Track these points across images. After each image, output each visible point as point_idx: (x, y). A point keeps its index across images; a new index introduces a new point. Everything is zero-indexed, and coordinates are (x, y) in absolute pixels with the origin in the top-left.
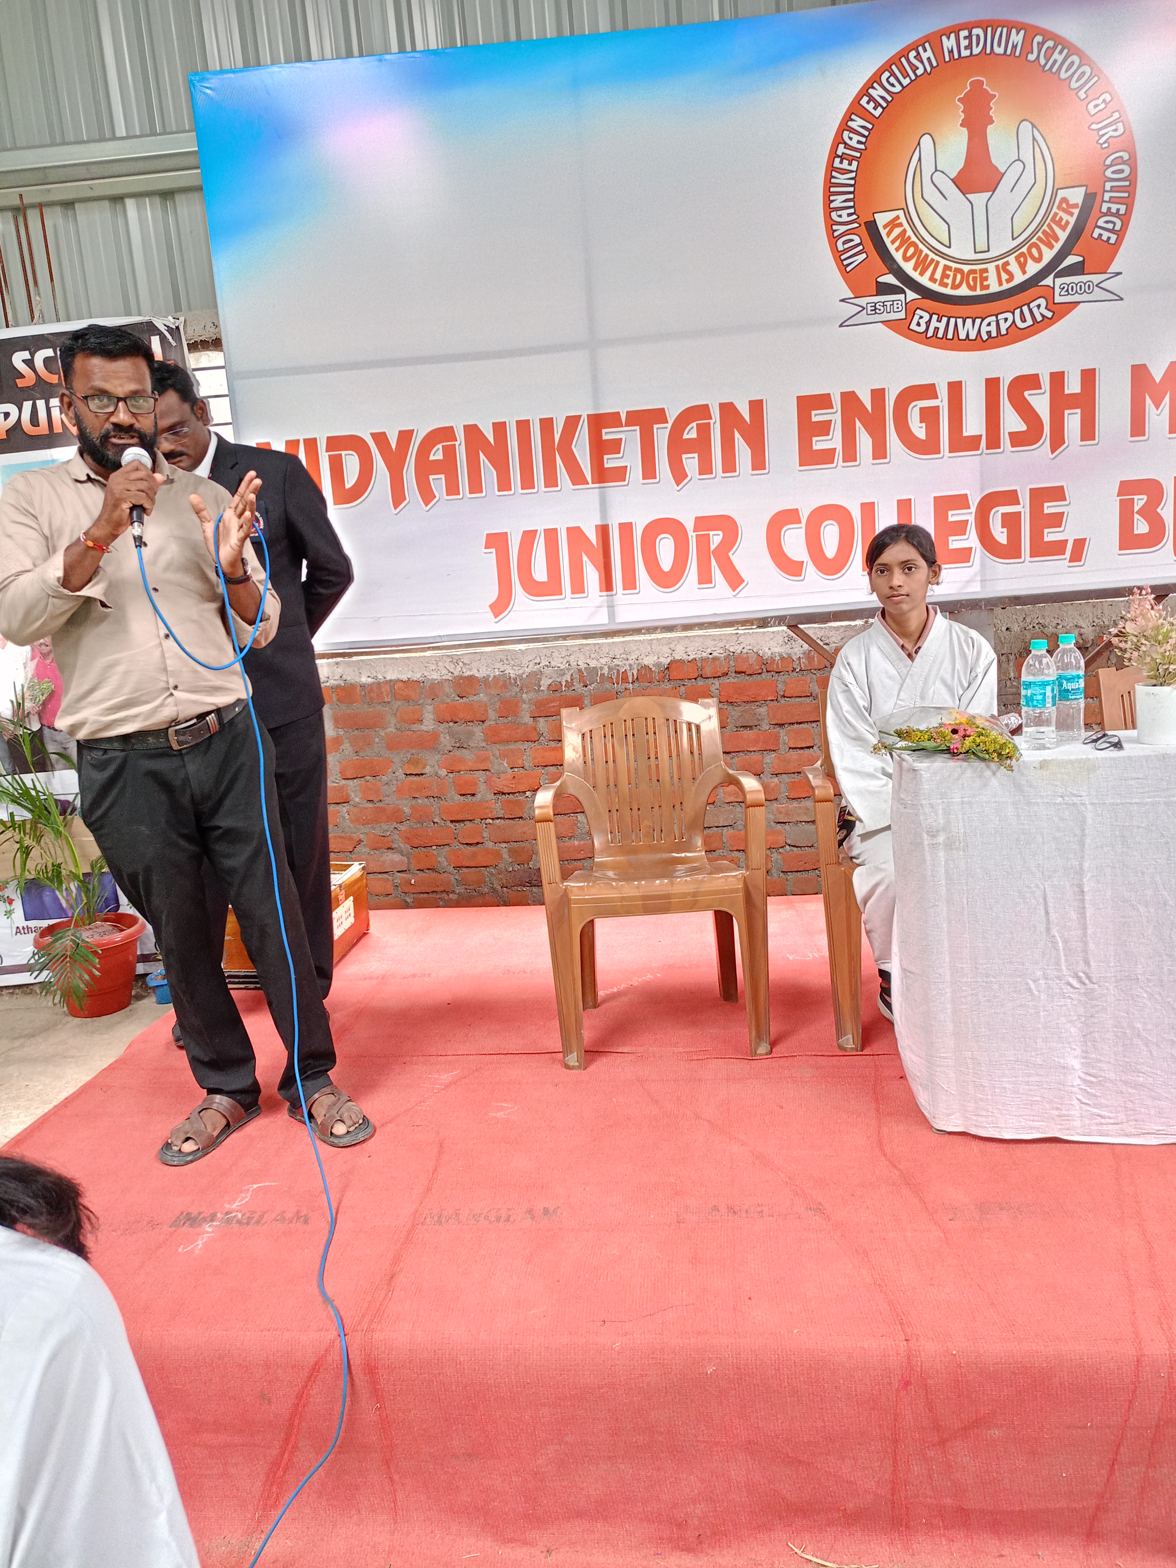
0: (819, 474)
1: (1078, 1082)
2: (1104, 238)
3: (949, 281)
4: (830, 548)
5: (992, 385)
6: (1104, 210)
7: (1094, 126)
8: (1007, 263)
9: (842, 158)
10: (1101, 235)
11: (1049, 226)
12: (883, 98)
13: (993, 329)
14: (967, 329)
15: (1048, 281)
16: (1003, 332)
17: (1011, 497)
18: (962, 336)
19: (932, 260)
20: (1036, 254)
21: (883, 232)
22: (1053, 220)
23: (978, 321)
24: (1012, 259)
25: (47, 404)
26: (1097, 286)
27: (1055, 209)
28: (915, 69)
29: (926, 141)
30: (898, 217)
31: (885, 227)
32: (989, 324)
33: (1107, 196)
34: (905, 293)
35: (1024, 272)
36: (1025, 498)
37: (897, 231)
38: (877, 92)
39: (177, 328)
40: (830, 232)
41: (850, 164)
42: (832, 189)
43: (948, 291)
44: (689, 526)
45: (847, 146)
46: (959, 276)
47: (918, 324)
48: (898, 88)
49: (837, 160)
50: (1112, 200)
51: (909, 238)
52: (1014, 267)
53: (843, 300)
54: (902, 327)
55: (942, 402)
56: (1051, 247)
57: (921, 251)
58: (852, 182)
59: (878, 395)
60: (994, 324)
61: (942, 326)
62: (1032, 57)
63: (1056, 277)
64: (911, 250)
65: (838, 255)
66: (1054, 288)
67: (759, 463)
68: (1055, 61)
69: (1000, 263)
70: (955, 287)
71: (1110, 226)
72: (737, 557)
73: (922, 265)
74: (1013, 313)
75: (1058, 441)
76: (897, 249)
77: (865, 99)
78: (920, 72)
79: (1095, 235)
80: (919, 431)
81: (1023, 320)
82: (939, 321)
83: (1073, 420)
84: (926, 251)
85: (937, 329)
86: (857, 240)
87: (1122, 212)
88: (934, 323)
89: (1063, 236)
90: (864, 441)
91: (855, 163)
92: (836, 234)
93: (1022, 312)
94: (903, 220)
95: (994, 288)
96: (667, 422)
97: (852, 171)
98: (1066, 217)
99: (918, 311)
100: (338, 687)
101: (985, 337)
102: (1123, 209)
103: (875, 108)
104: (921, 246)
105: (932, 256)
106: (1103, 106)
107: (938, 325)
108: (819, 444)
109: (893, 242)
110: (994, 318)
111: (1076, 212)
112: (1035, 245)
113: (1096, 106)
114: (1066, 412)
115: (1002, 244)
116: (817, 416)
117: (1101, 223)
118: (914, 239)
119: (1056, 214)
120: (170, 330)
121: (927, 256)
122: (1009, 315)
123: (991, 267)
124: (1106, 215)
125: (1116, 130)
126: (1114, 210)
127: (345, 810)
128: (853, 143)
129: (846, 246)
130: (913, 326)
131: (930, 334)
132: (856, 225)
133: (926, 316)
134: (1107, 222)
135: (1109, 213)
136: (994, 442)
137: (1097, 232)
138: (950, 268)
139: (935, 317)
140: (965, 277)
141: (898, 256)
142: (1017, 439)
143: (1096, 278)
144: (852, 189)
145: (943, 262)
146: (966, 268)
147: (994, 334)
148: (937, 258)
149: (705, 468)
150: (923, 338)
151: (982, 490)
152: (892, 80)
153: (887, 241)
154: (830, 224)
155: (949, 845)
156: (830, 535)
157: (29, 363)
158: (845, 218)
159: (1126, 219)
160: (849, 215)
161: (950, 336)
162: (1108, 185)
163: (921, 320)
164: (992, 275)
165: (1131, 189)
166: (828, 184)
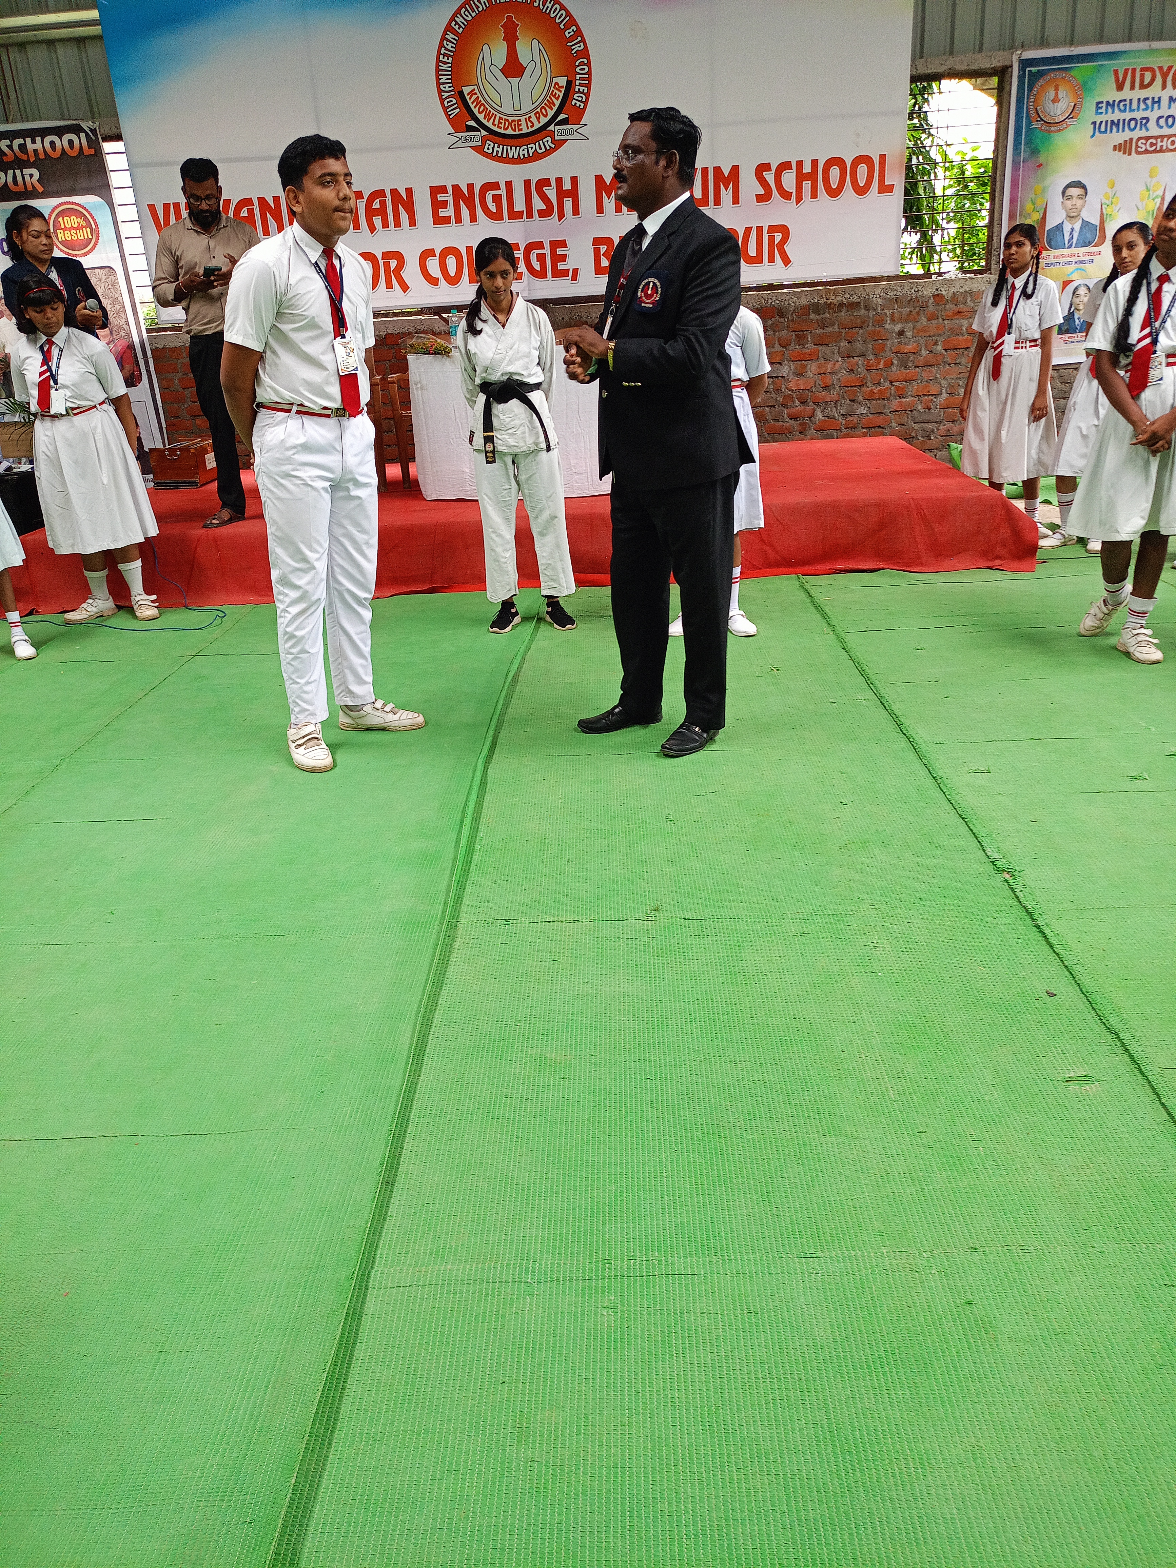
0: (442, 229)
2: (578, 105)
3: (502, 126)
4: (452, 271)
5: (527, 183)
6: (577, 90)
7: (568, 44)
8: (530, 117)
9: (444, 56)
10: (576, 103)
11: (550, 97)
12: (463, 23)
13: (526, 152)
14: (513, 152)
15: (551, 128)
16: (531, 155)
17: (540, 245)
18: (511, 156)
19: (493, 114)
20: (544, 113)
21: (467, 97)
22: (552, 94)
23: (518, 148)
24: (533, 115)
25: (22, 172)
26: (575, 131)
27: (552, 89)
28: (478, 7)
29: (486, 47)
30: (474, 89)
31: (468, 94)
32: (523, 150)
33: (577, 83)
34: (479, 131)
35: (539, 122)
36: (547, 246)
37: (474, 97)
38: (459, 20)
39: (95, 129)
40: (440, 96)
41: (448, 59)
42: (440, 73)
43: (502, 131)
44: (379, 257)
45: (446, 49)
46: (507, 123)
47: (488, 149)
48: (470, 18)
49: (442, 56)
50: (580, 85)
51: (481, 101)
52: (534, 119)
53: (449, 134)
54: (479, 150)
55: (503, 192)
56: (552, 109)
57: (487, 109)
58: (450, 69)
59: (471, 187)
60: (526, 150)
61: (500, 150)
62: (536, 4)
63: (555, 125)
64: (482, 108)
65: (445, 109)
66: (554, 132)
67: (412, 223)
68: (548, 7)
69: (527, 117)
70: (505, 129)
71: (580, 99)
72: (404, 274)
73: (488, 116)
75: (561, 216)
76: (475, 107)
77: (454, 23)
78: (480, 9)
79: (573, 104)
80: (493, 207)
81: (541, 149)
82: (498, 147)
83: (568, 203)
84: (489, 109)
85: (498, 152)
86: (454, 101)
87: (585, 91)
88: (496, 149)
89: (557, 103)
90: (465, 212)
91: (450, 58)
92: (443, 97)
93: (539, 144)
94: (477, 91)
95: (525, 131)
97: (449, 63)
98: (558, 93)
99: (488, 142)
101: (522, 157)
102: (586, 89)
103: (459, 28)
104: (487, 106)
105: (492, 111)
106: (573, 33)
107: (498, 149)
108: (442, 213)
109: (473, 103)
110: (525, 147)
111: (563, 90)
112: (543, 108)
113: (569, 33)
114: (565, 199)
115: (527, 107)
116: (441, 197)
117: (575, 97)
118: (483, 102)
120: (91, 130)
121: (490, 111)
122: (533, 145)
123: (523, 119)
124: (577, 93)
125: (580, 47)
126: (581, 91)
128: (449, 48)
129: (449, 104)
130: (486, 150)
131: (494, 154)
132: (453, 93)
133: (492, 145)
134: (578, 97)
135: (579, 92)
136: (530, 215)
137: (574, 102)
138: (502, 119)
139: (496, 145)
140: (510, 124)
141: (476, 111)
142: (542, 214)
143: (575, 127)
144: (450, 73)
145: (498, 115)
146: (510, 119)
147: (526, 156)
148: (495, 113)
149: (385, 225)
150: (490, 156)
151: (525, 241)
152: (466, 13)
153: (470, 102)
154: (440, 92)
155: (422, 389)
156: (451, 262)
157: (10, 147)
158: (447, 89)
159: (587, 95)
160: (450, 87)
161: (504, 156)
162: (578, 77)
163: (489, 147)
164: (523, 122)
165: (589, 79)
166: (438, 70)
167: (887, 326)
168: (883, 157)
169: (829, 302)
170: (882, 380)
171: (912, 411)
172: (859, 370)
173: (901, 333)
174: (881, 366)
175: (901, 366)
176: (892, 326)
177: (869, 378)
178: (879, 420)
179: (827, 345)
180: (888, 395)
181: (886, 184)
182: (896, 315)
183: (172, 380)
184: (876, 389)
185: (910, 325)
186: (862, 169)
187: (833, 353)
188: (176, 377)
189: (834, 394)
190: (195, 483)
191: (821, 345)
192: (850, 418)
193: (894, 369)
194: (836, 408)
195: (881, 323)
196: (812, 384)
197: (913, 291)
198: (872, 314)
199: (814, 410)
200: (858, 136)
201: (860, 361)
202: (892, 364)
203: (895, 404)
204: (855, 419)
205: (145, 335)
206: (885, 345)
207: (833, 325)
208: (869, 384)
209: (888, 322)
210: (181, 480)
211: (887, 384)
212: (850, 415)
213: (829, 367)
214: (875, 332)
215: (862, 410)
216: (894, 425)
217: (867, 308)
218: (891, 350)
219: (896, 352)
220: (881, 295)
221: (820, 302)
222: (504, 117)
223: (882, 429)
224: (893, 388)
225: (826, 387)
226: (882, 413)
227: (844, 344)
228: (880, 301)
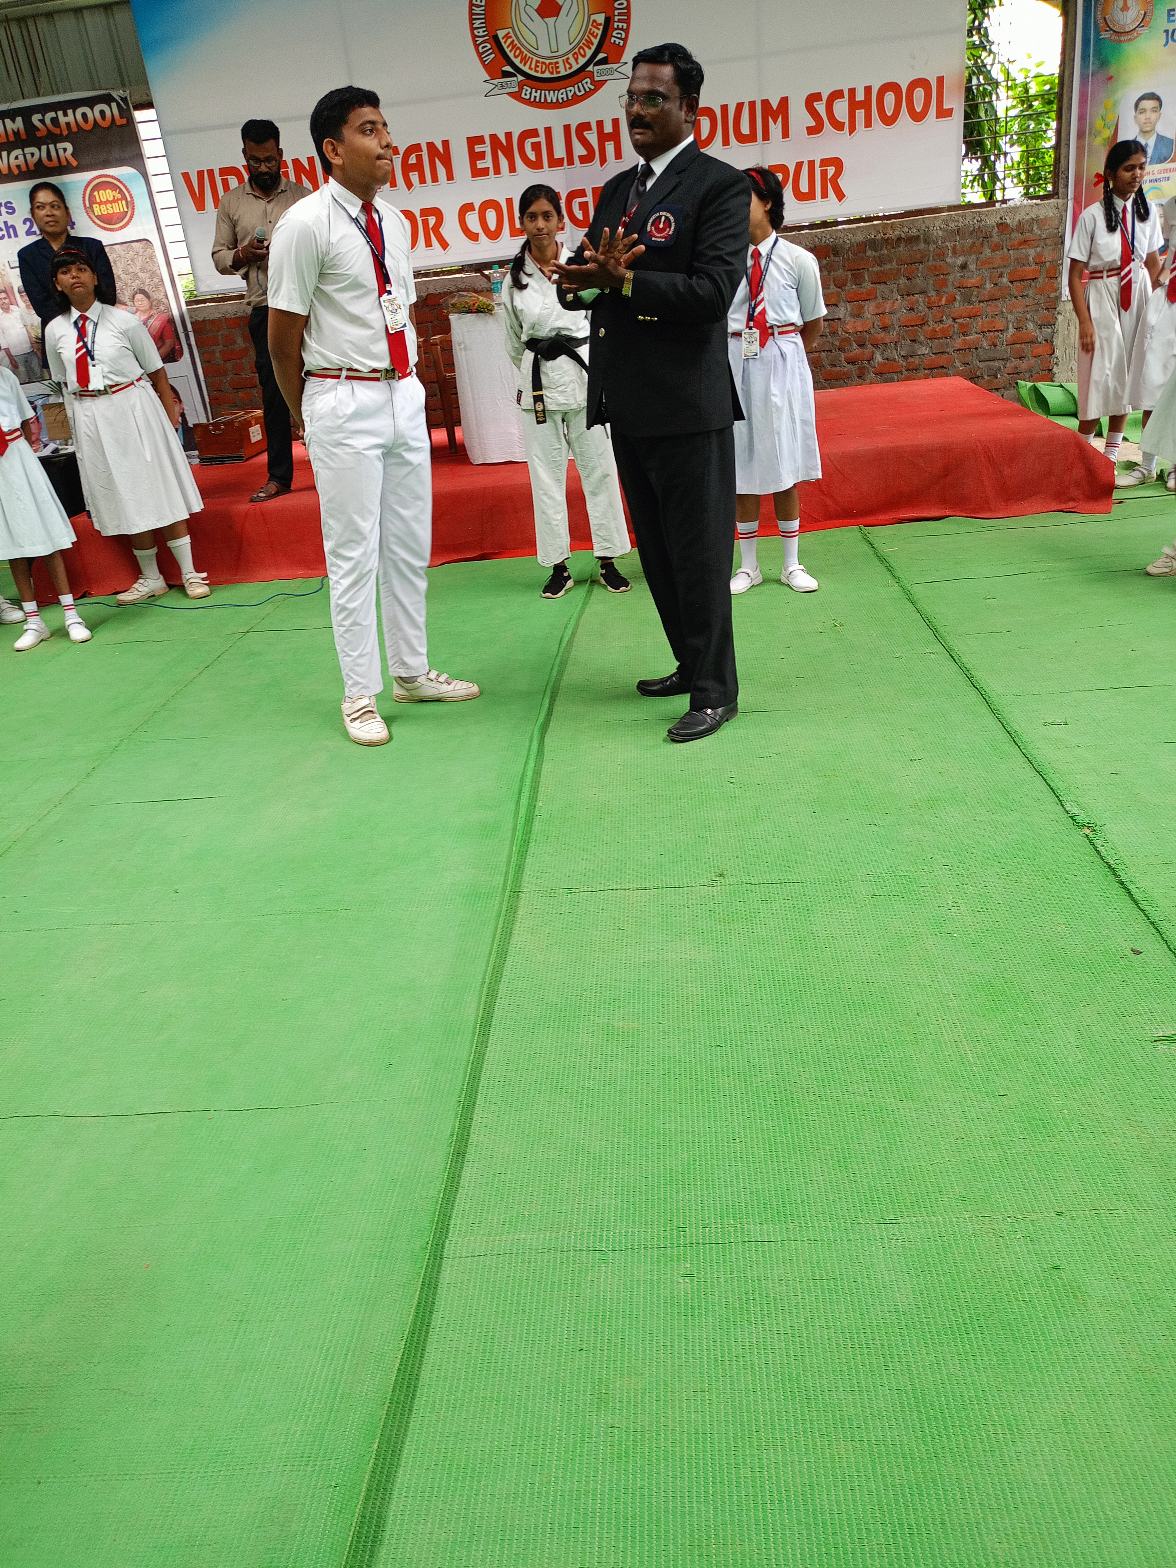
0: (481, 181)
1: (517, 439)
2: (617, 43)
3: (539, 69)
4: (492, 225)
5: (567, 128)
6: (616, 27)
8: (568, 59)
10: (615, 41)
11: (588, 36)
13: (564, 96)
14: (551, 97)
15: (590, 68)
16: (570, 98)
17: (582, 193)
18: (549, 101)
19: (529, 57)
20: (583, 53)
21: (502, 41)
22: (590, 32)
23: (556, 92)
24: (570, 56)
25: (55, 146)
26: (616, 70)
27: (590, 27)
30: (509, 33)
31: (503, 38)
32: (562, 94)
33: (616, 18)
34: (516, 76)
35: (577, 63)
36: (589, 193)
37: (509, 41)
39: (126, 98)
40: (475, 42)
41: (481, 2)
42: (474, 17)
43: (539, 75)
44: (417, 214)
46: (544, 66)
47: (526, 94)
50: (619, 21)
51: (516, 45)
52: (572, 60)
53: (485, 81)
54: (516, 96)
55: (542, 139)
56: (590, 48)
57: (523, 52)
58: (483, 12)
59: (509, 135)
60: (565, 93)
61: (538, 95)
63: (594, 66)
64: (518, 52)
65: (480, 55)
66: (593, 72)
67: (450, 177)
69: (565, 58)
70: (543, 72)
71: (619, 36)
72: (443, 231)
73: (524, 60)
74: (574, 87)
75: (603, 160)
76: (511, 51)
79: (612, 41)
80: (532, 156)
81: (580, 91)
82: (536, 92)
83: (610, 147)
84: (526, 52)
85: (535, 97)
86: (489, 46)
87: (625, 27)
88: (534, 94)
89: (596, 42)
90: (504, 163)
91: (484, 2)
92: (478, 43)
93: (578, 87)
94: (512, 34)
95: (563, 73)
96: (399, 154)
97: (482, 6)
98: (596, 31)
99: (525, 87)
100: (243, 317)
101: (561, 101)
102: (625, 25)
104: (523, 49)
105: (529, 55)
107: (536, 94)
108: (480, 165)
109: (508, 47)
110: (564, 90)
111: (601, 28)
112: (581, 47)
114: (606, 143)
115: (565, 47)
116: (478, 148)
117: (614, 34)
118: (519, 45)
119: (591, 29)
120: (122, 99)
121: (526, 55)
122: (571, 88)
124: (616, 29)
126: (620, 27)
127: (255, 391)
129: (484, 50)
130: (523, 96)
131: (532, 100)
132: (487, 38)
133: (529, 90)
134: (618, 33)
135: (618, 28)
136: (571, 162)
137: (613, 39)
138: (539, 62)
139: (534, 90)
140: (547, 67)
141: (511, 55)
142: (584, 160)
143: (615, 66)
144: (483, 16)
145: (535, 58)
146: (547, 62)
147: (565, 99)
148: (531, 56)
149: (422, 181)
150: (527, 102)
151: (567, 188)
153: (505, 46)
154: (474, 37)
155: (465, 349)
156: (491, 216)
157: (42, 121)
158: (481, 34)
159: (627, 31)
160: (484, 31)
161: (543, 101)
162: (616, 12)
163: (526, 92)
164: (561, 65)
165: (628, 14)
166: (471, 14)
167: (949, 260)
168: (940, 80)
169: (886, 237)
170: (944, 317)
171: (976, 349)
172: (920, 308)
173: (964, 267)
174: (943, 302)
175: (964, 302)
176: (953, 259)
177: (930, 316)
178: (942, 360)
179: (885, 283)
180: (951, 333)
181: (945, 107)
182: (958, 248)
183: (213, 353)
184: (939, 326)
185: (974, 257)
186: (919, 93)
187: (892, 291)
188: (217, 349)
189: (894, 334)
190: (241, 457)
191: (879, 283)
192: (911, 360)
193: (957, 304)
194: (897, 350)
195: (942, 256)
196: (870, 325)
197: (975, 221)
198: (932, 247)
199: (873, 353)
200: (914, 57)
201: (920, 298)
202: (955, 299)
203: (958, 342)
204: (917, 360)
205: (184, 307)
206: (946, 280)
207: (891, 261)
208: (931, 323)
209: (950, 255)
210: (226, 455)
211: (950, 321)
212: (911, 356)
213: (888, 306)
214: (936, 267)
215: (924, 350)
216: (958, 364)
217: (927, 242)
218: (953, 285)
219: (959, 287)
220: (942, 226)
221: (877, 237)
222: (541, 60)
223: (945, 370)
224: (956, 325)
225: (884, 328)
226: (945, 352)
227: (903, 281)
228: (940, 233)
